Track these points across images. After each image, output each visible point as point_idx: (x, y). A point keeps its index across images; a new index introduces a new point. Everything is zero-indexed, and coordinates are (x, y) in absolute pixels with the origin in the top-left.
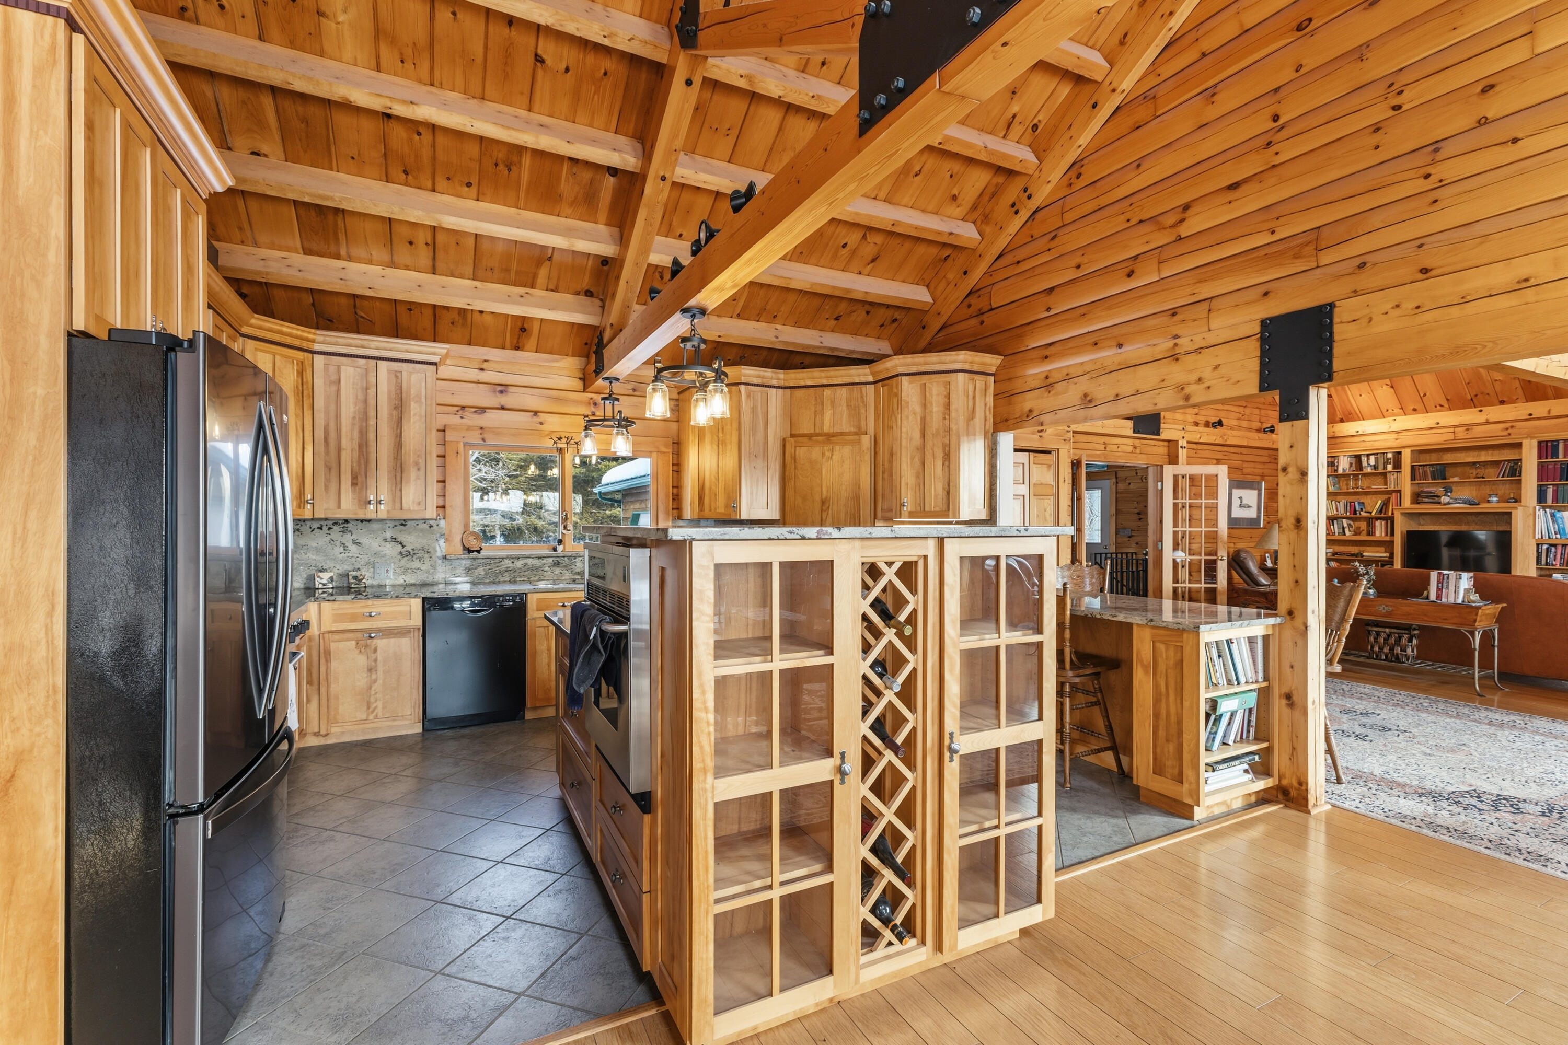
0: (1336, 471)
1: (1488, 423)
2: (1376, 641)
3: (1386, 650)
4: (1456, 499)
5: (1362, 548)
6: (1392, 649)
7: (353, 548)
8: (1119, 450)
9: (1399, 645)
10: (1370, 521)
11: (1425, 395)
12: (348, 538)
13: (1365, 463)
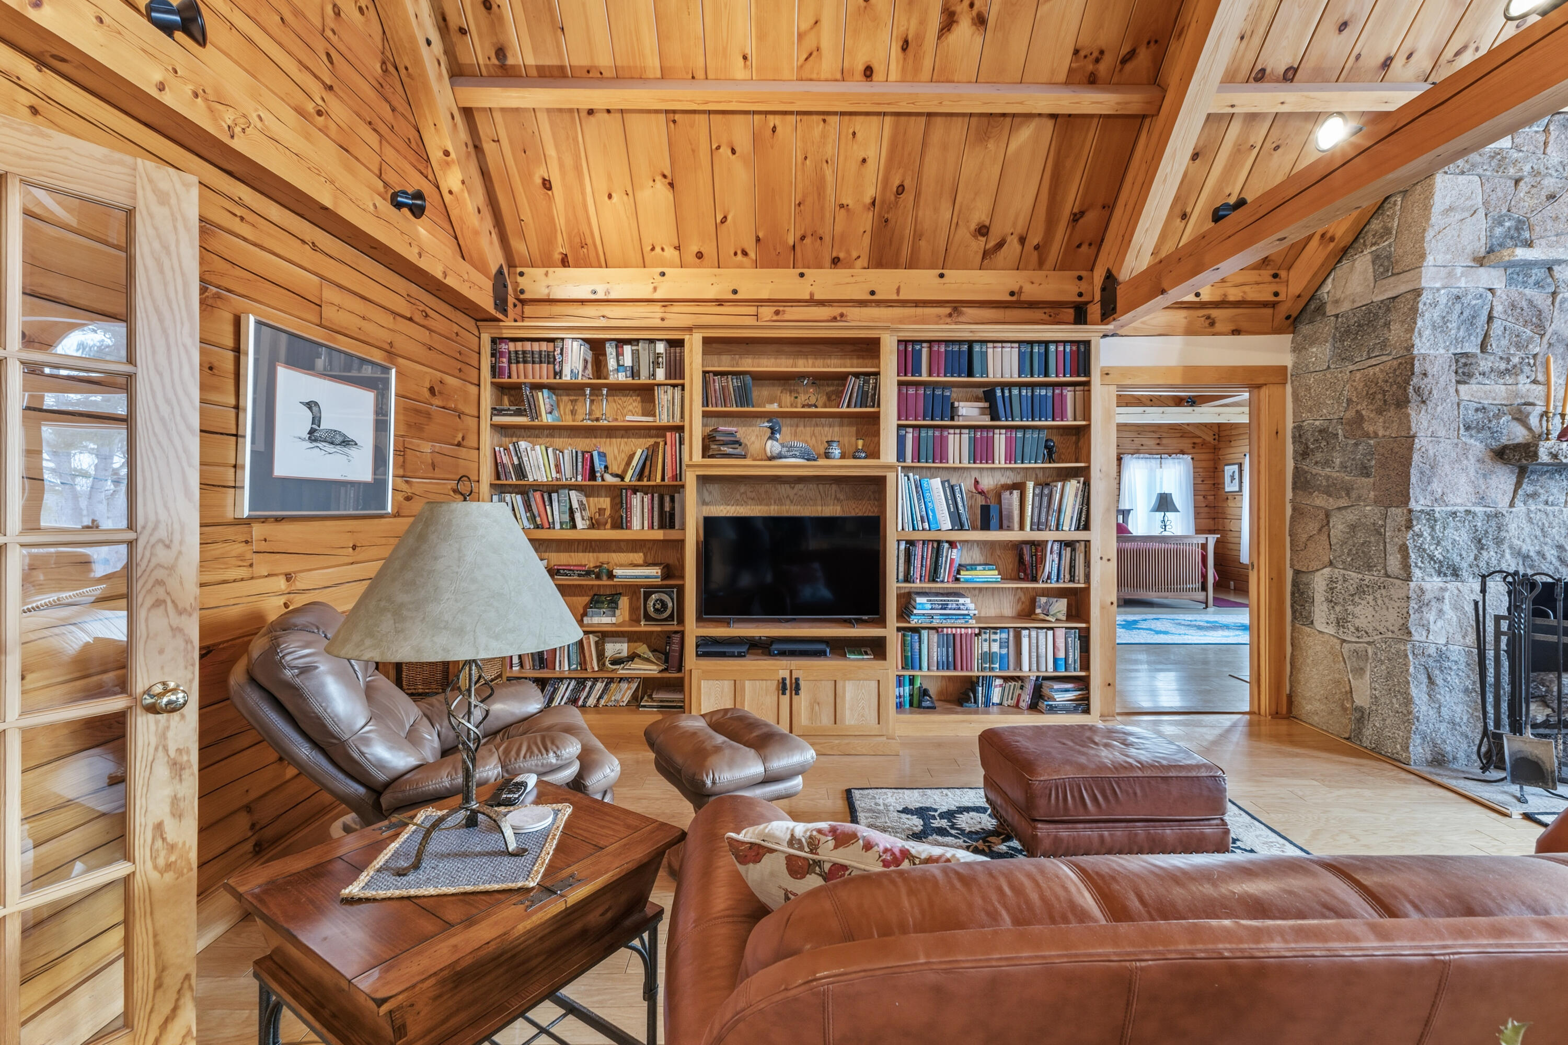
0: (558, 374)
1: (812, 302)
4: (790, 448)
5: (603, 557)
10: (619, 495)
11: (725, 218)
13: (612, 363)
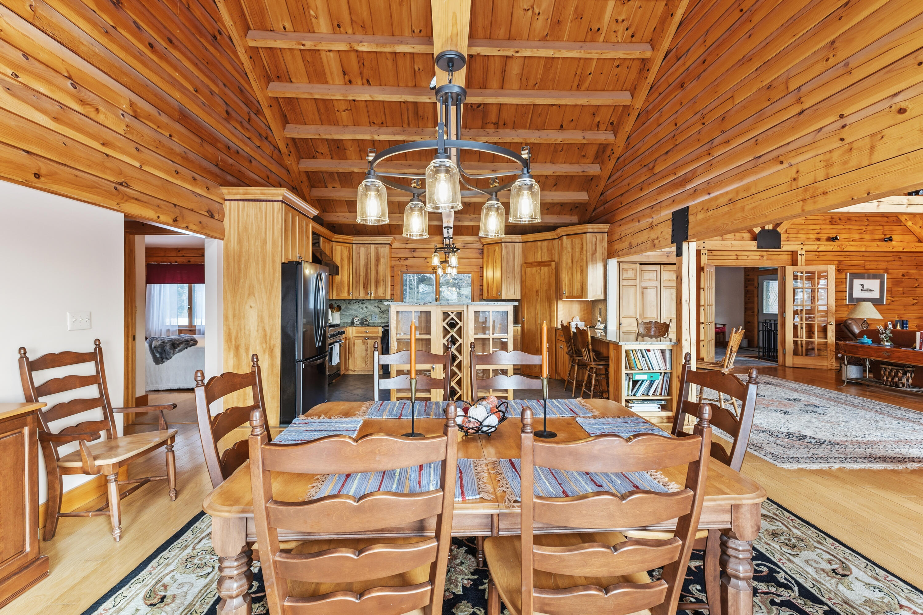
2: (885, 374)
3: (890, 379)
6: (893, 379)
7: (365, 309)
8: (749, 258)
9: (897, 376)
12: (364, 306)
